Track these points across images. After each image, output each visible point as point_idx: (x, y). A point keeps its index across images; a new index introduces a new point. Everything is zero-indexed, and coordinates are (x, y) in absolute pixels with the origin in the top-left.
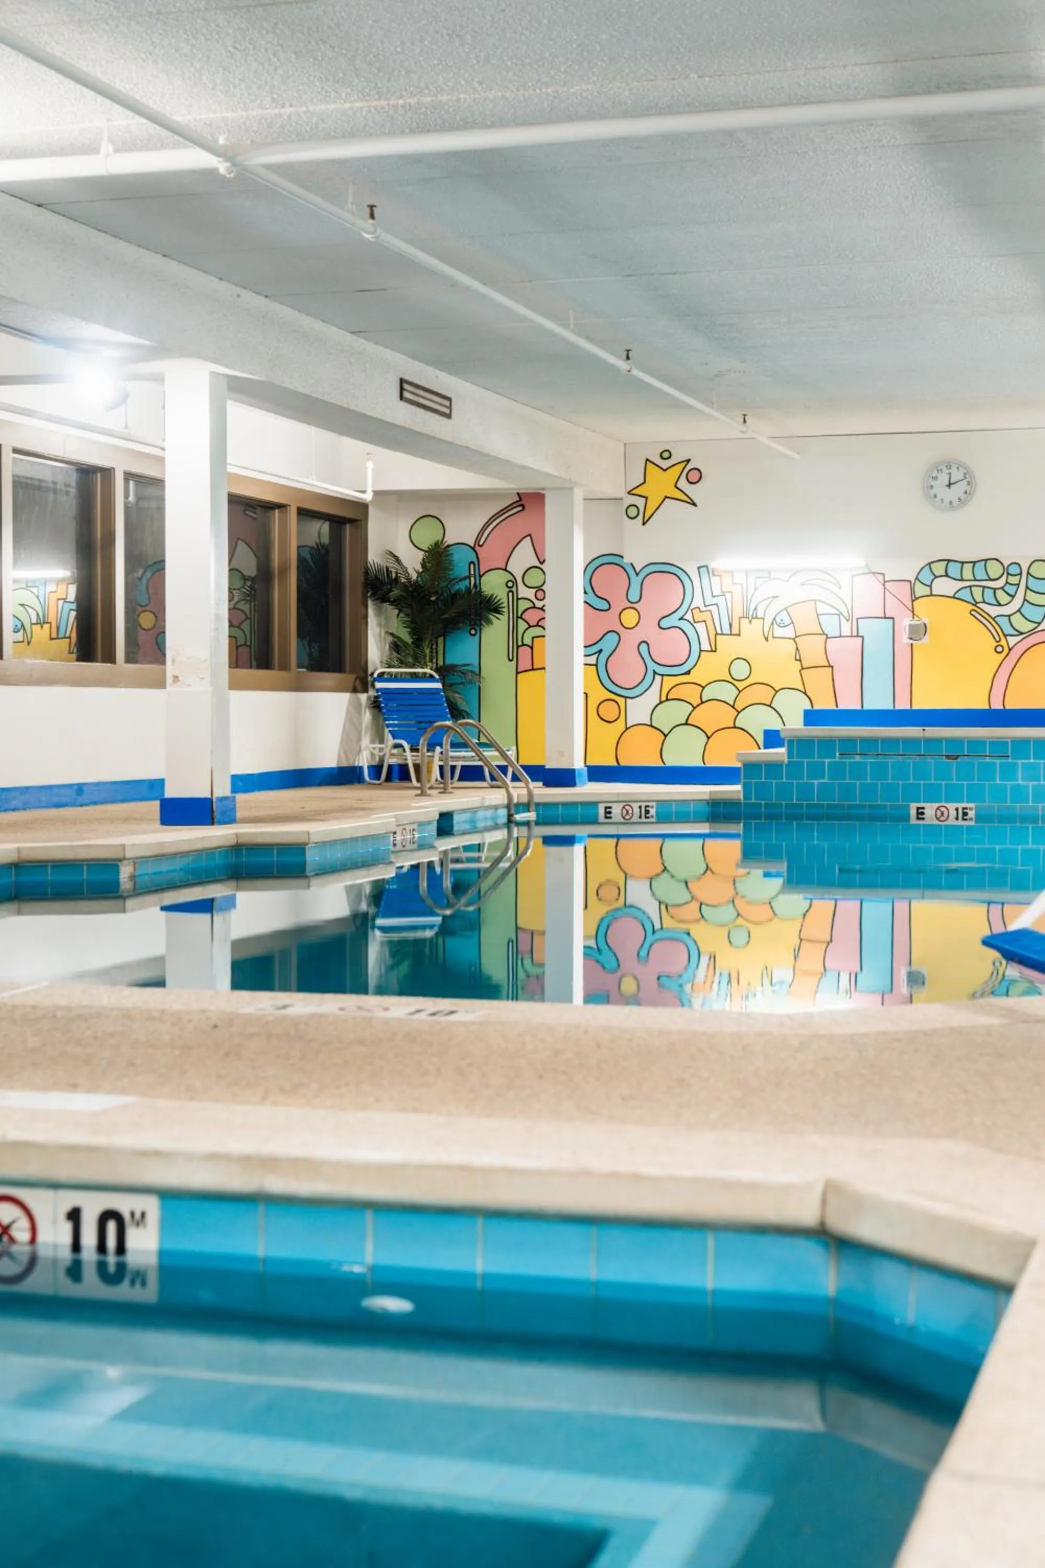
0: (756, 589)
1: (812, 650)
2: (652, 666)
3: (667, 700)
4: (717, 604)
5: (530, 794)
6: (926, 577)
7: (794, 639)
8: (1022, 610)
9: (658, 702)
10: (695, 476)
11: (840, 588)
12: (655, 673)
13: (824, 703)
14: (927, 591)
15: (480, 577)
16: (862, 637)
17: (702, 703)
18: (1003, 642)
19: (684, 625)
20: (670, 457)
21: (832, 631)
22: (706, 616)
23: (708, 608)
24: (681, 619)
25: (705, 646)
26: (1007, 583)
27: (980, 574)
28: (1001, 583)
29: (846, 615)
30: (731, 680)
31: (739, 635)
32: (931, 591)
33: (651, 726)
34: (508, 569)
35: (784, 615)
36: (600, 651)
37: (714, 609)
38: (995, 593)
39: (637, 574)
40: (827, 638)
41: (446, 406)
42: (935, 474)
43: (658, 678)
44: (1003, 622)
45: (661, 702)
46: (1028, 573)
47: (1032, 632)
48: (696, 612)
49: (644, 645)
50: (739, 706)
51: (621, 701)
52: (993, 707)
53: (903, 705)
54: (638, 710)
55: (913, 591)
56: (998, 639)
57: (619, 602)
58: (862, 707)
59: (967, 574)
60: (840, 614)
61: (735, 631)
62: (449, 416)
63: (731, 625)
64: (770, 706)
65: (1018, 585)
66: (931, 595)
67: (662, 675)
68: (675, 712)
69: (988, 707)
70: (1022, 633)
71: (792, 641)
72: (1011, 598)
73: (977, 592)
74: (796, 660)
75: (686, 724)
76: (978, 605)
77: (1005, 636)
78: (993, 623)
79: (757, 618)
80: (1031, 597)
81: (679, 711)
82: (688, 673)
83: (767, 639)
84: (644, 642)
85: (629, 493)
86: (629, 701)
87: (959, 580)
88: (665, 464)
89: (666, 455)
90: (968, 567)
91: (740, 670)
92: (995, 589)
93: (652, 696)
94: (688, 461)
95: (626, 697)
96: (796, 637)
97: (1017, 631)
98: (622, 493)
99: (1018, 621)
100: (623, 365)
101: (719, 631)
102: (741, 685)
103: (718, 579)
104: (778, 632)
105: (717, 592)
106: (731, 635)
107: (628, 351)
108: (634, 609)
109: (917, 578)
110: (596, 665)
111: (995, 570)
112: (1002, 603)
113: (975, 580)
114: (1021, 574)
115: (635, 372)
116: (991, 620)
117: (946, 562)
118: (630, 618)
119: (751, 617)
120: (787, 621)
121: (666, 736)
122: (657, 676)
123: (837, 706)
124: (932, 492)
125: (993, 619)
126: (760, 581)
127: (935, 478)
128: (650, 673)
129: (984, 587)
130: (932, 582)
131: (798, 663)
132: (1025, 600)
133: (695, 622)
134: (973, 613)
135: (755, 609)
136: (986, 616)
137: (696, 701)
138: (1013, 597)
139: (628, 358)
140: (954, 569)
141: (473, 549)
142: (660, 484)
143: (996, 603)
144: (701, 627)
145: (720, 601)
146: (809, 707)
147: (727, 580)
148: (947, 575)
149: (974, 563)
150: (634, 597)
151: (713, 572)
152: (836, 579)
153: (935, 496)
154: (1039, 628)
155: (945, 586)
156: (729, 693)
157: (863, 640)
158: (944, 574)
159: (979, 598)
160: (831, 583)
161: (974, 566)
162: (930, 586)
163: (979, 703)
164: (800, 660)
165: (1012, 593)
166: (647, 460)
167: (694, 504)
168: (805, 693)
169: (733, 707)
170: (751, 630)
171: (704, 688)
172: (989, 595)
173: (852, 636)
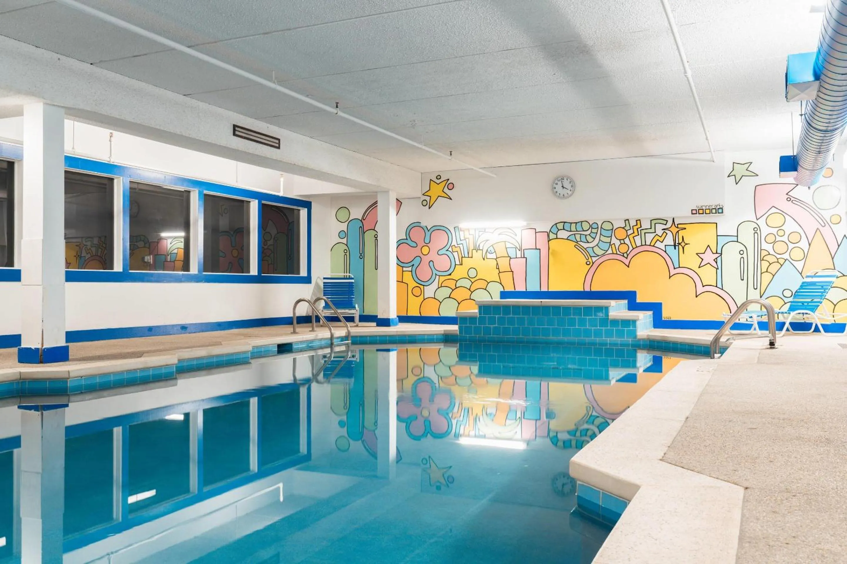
0: (479, 236)
1: (504, 264)
2: (435, 272)
3: (441, 287)
4: (462, 244)
5: (349, 332)
6: (554, 230)
7: (496, 259)
8: (599, 245)
9: (437, 287)
10: (451, 186)
11: (516, 235)
12: (436, 274)
13: (509, 288)
14: (555, 236)
15: (364, 233)
16: (526, 258)
17: (456, 288)
18: (590, 260)
19: (448, 253)
20: (440, 178)
21: (513, 255)
22: (458, 249)
23: (459, 246)
24: (447, 250)
25: (458, 263)
26: (591, 232)
27: (579, 228)
28: (589, 232)
29: (519, 248)
30: (469, 278)
31: (472, 257)
32: (557, 236)
33: (435, 298)
34: (375, 229)
35: (491, 248)
36: (413, 265)
37: (461, 246)
38: (586, 237)
39: (428, 231)
40: (510, 258)
41: (277, 143)
42: (557, 182)
43: (437, 277)
44: (590, 250)
45: (439, 288)
46: (601, 228)
47: (603, 255)
48: (453, 247)
49: (431, 262)
50: (472, 290)
51: (422, 287)
52: (585, 290)
53: (544, 289)
54: (429, 291)
55: (548, 236)
56: (587, 258)
57: (421, 243)
58: (526, 290)
59: (573, 228)
60: (516, 248)
61: (470, 256)
62: (279, 148)
63: (468, 253)
64: (485, 289)
65: (597, 233)
66: (557, 238)
67: (439, 276)
68: (445, 292)
69: (583, 290)
70: (598, 256)
71: (495, 260)
72: (593, 239)
73: (578, 237)
74: (497, 268)
75: (449, 297)
76: (578, 243)
77: (591, 257)
78: (585, 251)
79: (479, 250)
80: (603, 238)
81: (446, 292)
82: (450, 275)
83: (484, 259)
84: (431, 261)
85: (423, 195)
86: (425, 287)
87: (569, 231)
88: (438, 181)
89: (439, 177)
90: (573, 225)
91: (472, 273)
92: (586, 235)
93: (435, 285)
94: (448, 180)
95: (424, 286)
96: (497, 258)
97: (596, 254)
98: (420, 195)
99: (596, 249)
100: (334, 111)
101: (463, 256)
102: (473, 280)
103: (463, 232)
104: (489, 256)
105: (462, 238)
106: (468, 257)
107: (337, 103)
108: (427, 246)
109: (550, 231)
110: (411, 271)
111: (586, 226)
112: (589, 241)
113: (577, 231)
114: (598, 228)
115: (341, 114)
116: (584, 249)
117: (563, 223)
118: (425, 250)
119: (477, 249)
120: (493, 251)
121: (441, 303)
122: (437, 276)
123: (515, 289)
124: (555, 190)
125: (585, 249)
126: (481, 233)
127: (557, 184)
128: (434, 275)
129: (581, 234)
130: (557, 232)
131: (498, 270)
132: (600, 240)
133: (453, 252)
134: (576, 246)
135: (479, 246)
136: (582, 248)
137: (454, 287)
138: (594, 239)
139: (337, 107)
140: (567, 226)
141: (361, 221)
142: (437, 190)
143: (586, 242)
144: (455, 254)
145: (464, 242)
146: (502, 290)
147: (467, 233)
148: (564, 229)
149: (576, 223)
150: (427, 241)
151: (461, 229)
152: (514, 232)
153: (557, 192)
154: (607, 253)
155: (563, 234)
156: (467, 284)
157: (526, 260)
158: (562, 228)
159: (579, 240)
160: (511, 233)
161: (576, 225)
162: (557, 234)
163: (579, 288)
164: (499, 269)
165: (594, 237)
166: (431, 180)
167: (451, 199)
168: (501, 284)
169: (469, 290)
170: (477, 255)
171: (457, 281)
172: (583, 238)
173: (521, 257)
